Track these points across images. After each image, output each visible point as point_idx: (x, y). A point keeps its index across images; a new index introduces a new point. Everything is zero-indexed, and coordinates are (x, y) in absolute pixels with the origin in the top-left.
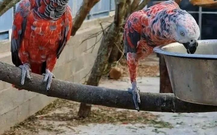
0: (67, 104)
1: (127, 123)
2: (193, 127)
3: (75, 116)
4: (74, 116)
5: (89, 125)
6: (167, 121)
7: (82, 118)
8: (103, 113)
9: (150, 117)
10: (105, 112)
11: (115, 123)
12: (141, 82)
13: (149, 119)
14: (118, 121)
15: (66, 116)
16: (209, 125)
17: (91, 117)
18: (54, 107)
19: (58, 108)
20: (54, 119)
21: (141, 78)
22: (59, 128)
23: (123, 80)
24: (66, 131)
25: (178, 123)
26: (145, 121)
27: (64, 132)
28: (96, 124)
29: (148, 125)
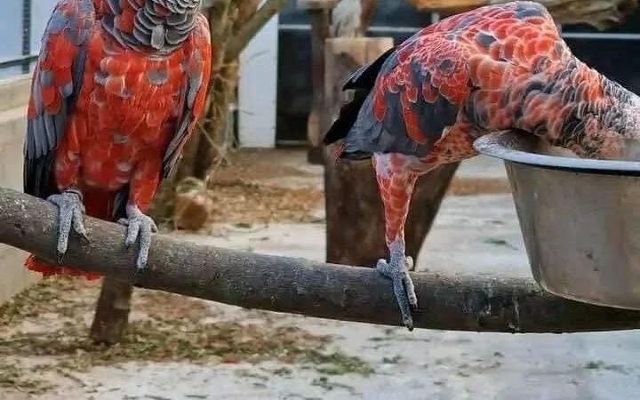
0: (55, 304)
1: (235, 362)
2: (430, 369)
3: (82, 339)
4: (76, 340)
5: (125, 365)
6: (354, 355)
7: (103, 344)
8: (161, 329)
9: (302, 341)
10: (169, 328)
11: (199, 361)
12: (265, 239)
13: (301, 348)
14: (209, 354)
15: (52, 339)
16: (477, 364)
17: (129, 342)
18: (16, 312)
19: (27, 318)
20: (18, 351)
21: (267, 227)
22: (37, 376)
23: (214, 231)
24: (57, 386)
25: (386, 361)
26: (288, 354)
27: (51, 388)
28: (146, 365)
29: (298, 365)
